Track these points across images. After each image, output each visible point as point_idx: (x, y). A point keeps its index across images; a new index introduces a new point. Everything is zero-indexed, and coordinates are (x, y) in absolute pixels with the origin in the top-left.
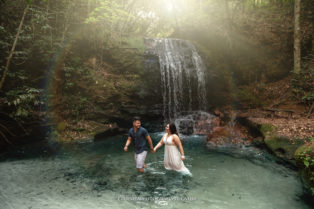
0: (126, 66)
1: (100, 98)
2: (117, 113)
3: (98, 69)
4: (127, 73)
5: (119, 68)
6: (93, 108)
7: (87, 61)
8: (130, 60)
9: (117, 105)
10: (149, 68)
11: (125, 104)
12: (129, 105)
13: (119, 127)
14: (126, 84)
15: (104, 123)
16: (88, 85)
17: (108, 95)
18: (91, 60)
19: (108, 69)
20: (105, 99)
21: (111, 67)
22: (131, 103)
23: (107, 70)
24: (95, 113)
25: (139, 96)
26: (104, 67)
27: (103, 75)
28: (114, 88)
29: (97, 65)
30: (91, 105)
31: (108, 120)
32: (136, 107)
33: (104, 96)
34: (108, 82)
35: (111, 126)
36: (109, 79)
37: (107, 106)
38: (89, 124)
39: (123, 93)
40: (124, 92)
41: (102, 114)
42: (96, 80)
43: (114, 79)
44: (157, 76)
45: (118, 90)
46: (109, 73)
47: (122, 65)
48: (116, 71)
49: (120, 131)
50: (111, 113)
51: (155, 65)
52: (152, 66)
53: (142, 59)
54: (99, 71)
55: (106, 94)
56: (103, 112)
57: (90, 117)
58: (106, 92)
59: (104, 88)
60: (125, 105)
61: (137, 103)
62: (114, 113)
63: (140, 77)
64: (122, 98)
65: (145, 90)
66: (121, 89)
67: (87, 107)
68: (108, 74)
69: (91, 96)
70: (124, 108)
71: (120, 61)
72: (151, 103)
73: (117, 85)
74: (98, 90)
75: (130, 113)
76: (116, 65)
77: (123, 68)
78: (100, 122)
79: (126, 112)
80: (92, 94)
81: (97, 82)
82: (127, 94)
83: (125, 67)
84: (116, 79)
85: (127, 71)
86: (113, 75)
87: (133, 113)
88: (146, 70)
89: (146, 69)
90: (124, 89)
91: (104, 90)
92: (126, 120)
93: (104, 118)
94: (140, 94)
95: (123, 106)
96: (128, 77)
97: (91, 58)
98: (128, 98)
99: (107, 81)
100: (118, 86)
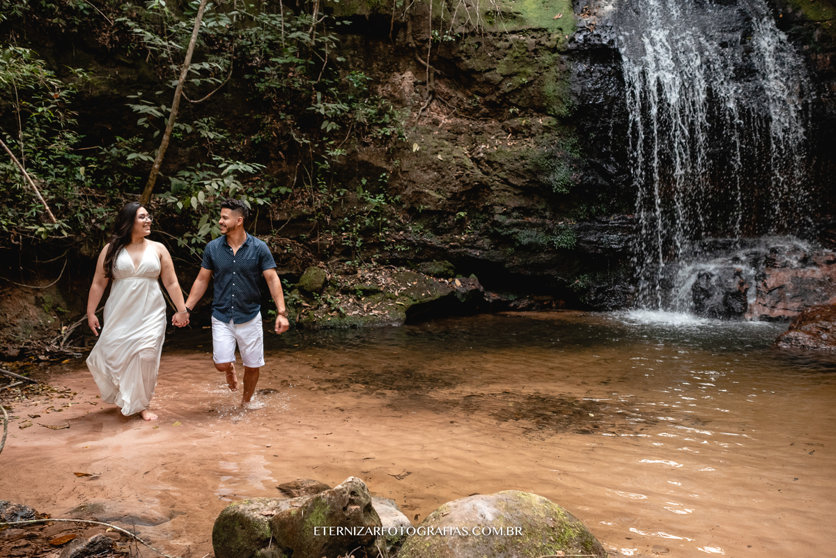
0: (507, 90)
1: (427, 195)
2: (479, 243)
3: (419, 106)
4: (513, 112)
5: (488, 98)
6: (403, 228)
7: (387, 82)
8: (522, 70)
9: (479, 218)
10: (585, 91)
11: (504, 213)
12: (517, 218)
13: (486, 289)
14: (509, 150)
15: (437, 276)
16: (389, 156)
17: (451, 187)
18: (397, 77)
19: (452, 104)
20: (440, 200)
21: (460, 95)
22: (525, 211)
23: (449, 108)
24: (410, 244)
25: (549, 187)
26: (438, 99)
27: (436, 123)
28: (469, 163)
29: (416, 92)
30: (400, 219)
31: (450, 264)
32: (543, 225)
33: (438, 189)
34: (451, 145)
35: (458, 282)
36: (455, 134)
37: (446, 221)
38: (392, 275)
39: (498, 177)
40: (502, 175)
41: (433, 248)
42: (414, 139)
43: (470, 135)
44: (615, 116)
45: (481, 169)
46: (454, 118)
47: (497, 87)
48: (477, 109)
49: (488, 302)
50: (458, 244)
51: (609, 80)
52: (596, 83)
53: (562, 63)
54: (424, 110)
55: (444, 184)
56: (436, 241)
57: (396, 254)
58: (443, 177)
59: (436, 164)
60: (503, 217)
61: (545, 210)
62: (472, 244)
63: (554, 122)
64: (496, 193)
65: (571, 167)
66: (492, 167)
67: (385, 224)
68: (450, 121)
69: (398, 191)
70: (502, 228)
71: (489, 76)
72: (594, 209)
73: (479, 153)
74: (419, 171)
75: (520, 243)
76: (477, 88)
77: (498, 98)
78: (425, 270)
79: (510, 240)
80: (401, 184)
81: (416, 148)
82: (510, 180)
83: (506, 94)
84: (477, 133)
85: (511, 105)
86: (466, 122)
87: (530, 244)
88: (574, 98)
89: (576, 95)
90: (501, 165)
91: (439, 172)
92: (507, 266)
93: (437, 260)
94: (555, 180)
95: (497, 221)
96: (514, 126)
97: (398, 71)
98: (515, 194)
99: (446, 143)
100: (482, 158)
